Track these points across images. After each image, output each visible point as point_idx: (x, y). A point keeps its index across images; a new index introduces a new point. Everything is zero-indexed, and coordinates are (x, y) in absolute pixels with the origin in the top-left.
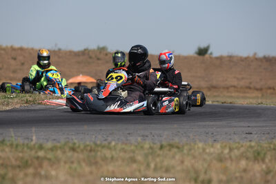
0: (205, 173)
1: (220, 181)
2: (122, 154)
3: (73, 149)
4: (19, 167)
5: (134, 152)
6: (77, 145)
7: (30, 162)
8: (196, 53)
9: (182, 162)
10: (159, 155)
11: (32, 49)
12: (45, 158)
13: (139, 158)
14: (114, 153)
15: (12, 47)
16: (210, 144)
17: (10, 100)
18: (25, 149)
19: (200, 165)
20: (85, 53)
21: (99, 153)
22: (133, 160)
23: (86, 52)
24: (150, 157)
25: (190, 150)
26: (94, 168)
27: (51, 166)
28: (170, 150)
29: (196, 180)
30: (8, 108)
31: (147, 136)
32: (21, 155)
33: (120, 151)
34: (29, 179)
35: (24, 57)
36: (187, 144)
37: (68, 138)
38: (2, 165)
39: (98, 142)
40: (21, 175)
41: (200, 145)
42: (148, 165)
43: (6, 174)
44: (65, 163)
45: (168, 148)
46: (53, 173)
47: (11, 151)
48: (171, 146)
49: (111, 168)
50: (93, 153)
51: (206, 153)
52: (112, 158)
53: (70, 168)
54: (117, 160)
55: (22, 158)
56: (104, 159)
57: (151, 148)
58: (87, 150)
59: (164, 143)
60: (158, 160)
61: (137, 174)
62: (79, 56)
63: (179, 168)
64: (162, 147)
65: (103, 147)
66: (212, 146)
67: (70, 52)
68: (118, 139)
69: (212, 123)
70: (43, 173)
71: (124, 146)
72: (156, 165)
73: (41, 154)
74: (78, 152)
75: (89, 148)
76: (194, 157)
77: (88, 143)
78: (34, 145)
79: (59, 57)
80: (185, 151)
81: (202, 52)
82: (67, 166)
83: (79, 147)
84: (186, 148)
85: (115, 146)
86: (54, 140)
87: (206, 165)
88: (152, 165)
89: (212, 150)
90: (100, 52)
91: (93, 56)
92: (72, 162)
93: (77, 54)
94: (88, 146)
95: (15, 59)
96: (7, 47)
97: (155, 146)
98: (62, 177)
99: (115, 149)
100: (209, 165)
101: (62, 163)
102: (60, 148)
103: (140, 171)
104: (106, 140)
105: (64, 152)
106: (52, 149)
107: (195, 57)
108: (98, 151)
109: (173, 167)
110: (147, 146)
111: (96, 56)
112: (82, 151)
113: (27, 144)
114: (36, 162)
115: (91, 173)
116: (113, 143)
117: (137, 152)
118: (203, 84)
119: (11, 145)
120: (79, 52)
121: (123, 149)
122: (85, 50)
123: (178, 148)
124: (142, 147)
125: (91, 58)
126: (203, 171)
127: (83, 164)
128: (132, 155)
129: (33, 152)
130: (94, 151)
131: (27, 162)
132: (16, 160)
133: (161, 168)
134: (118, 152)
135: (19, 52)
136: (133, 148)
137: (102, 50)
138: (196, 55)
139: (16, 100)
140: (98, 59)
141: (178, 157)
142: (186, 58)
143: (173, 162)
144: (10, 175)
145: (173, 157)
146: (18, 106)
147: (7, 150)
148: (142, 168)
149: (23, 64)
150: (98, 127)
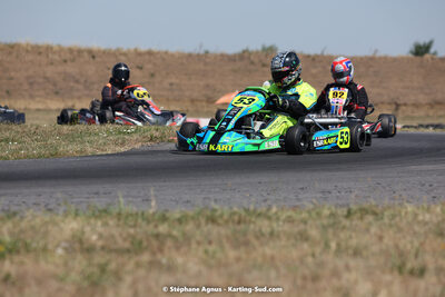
0: (416, 256)
1: (439, 271)
2: (287, 227)
3: (212, 220)
4: (128, 251)
5: (305, 223)
6: (219, 213)
7: (145, 244)
8: (411, 52)
9: (381, 238)
10: (344, 228)
11: (166, 53)
12: (170, 235)
13: (314, 233)
14: (275, 225)
15: (136, 50)
16: (425, 205)
17: (126, 137)
18: (140, 221)
19: (408, 244)
20: (244, 56)
21: (252, 226)
22: (304, 237)
23: (246, 55)
24: (330, 231)
25: (394, 216)
26: (242, 252)
27: (178, 248)
28: (362, 218)
29: (400, 269)
30: (122, 150)
31: (330, 193)
32: (132, 231)
33: (284, 221)
34: (142, 272)
35: (155, 64)
36: (389, 208)
37: (209, 198)
38: (103, 248)
39: (252, 208)
40: (131, 265)
41: (410, 208)
42: (327, 245)
43: (106, 264)
44: (199, 243)
45: (359, 215)
46: (180, 260)
47: (118, 226)
48: (364, 211)
49: (268, 251)
50: (242, 226)
51: (419, 222)
52: (272, 234)
53: (206, 252)
54: (278, 237)
55: (133, 237)
56: (259, 235)
57: (332, 215)
58: (233, 221)
59: (354, 207)
60: (342, 235)
61: (310, 259)
62: (235, 61)
63: (375, 248)
64: (349, 214)
65: (259, 215)
66: (428, 210)
67: (222, 55)
68: (285, 198)
69: (431, 167)
70: (164, 261)
71: (290, 213)
72: (338, 245)
73: (163, 228)
74: (219, 225)
75: (236, 218)
76: (400, 230)
77: (235, 209)
78: (154, 214)
79: (206, 64)
80: (386, 220)
81: (421, 51)
82: (201, 249)
83: (221, 216)
84: (386, 213)
85: (276, 213)
86: (188, 202)
87: (416, 244)
88: (333, 245)
89: (427, 217)
90: (266, 56)
91: (256, 60)
92: (210, 243)
93: (231, 59)
94: (234, 213)
95: (141, 68)
96: (129, 51)
97: (339, 212)
98: (193, 267)
99: (278, 219)
100: (422, 244)
101: (194, 246)
102: (193, 218)
103: (313, 255)
104: (265, 201)
105: (198, 226)
106: (180, 221)
107: (408, 59)
108: (250, 222)
109: (366, 247)
110: (326, 212)
111: (261, 61)
112: (227, 222)
113: (143, 214)
114: (155, 243)
115: (238, 259)
116: (274, 210)
117: (310, 222)
118: (422, 99)
119: (119, 214)
120: (235, 55)
121: (290, 217)
122: (244, 52)
123: (375, 214)
124: (318, 214)
125: (252, 63)
126: (413, 251)
127: (227, 246)
128: (302, 227)
129: (151, 226)
130: (245, 222)
131: (140, 243)
132: (125, 240)
133: (347, 248)
134: (281, 223)
135: (147, 57)
136: (305, 215)
137: (269, 51)
138: (411, 55)
139: (135, 137)
140: (264, 65)
141: (373, 230)
142: (395, 60)
143: (365, 239)
144: (112, 266)
145: (368, 230)
146: (138, 146)
147: (111, 223)
148: (318, 250)
149: (152, 75)
150: (255, 178)
